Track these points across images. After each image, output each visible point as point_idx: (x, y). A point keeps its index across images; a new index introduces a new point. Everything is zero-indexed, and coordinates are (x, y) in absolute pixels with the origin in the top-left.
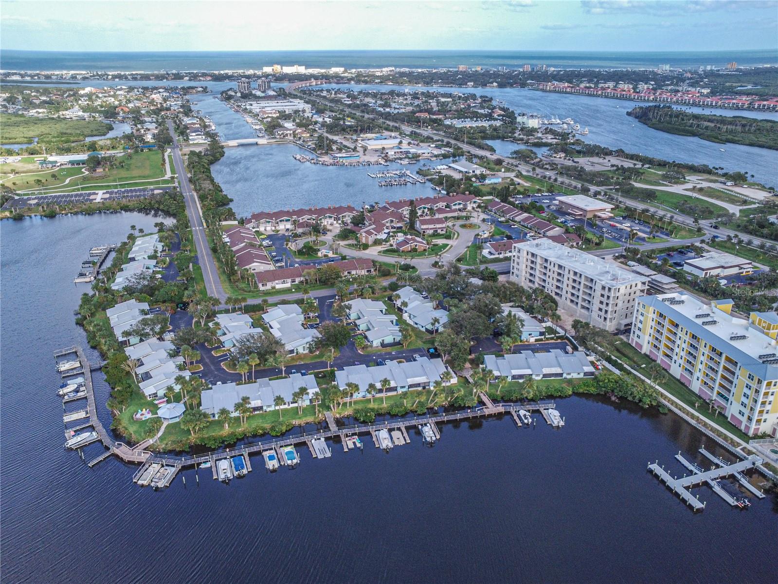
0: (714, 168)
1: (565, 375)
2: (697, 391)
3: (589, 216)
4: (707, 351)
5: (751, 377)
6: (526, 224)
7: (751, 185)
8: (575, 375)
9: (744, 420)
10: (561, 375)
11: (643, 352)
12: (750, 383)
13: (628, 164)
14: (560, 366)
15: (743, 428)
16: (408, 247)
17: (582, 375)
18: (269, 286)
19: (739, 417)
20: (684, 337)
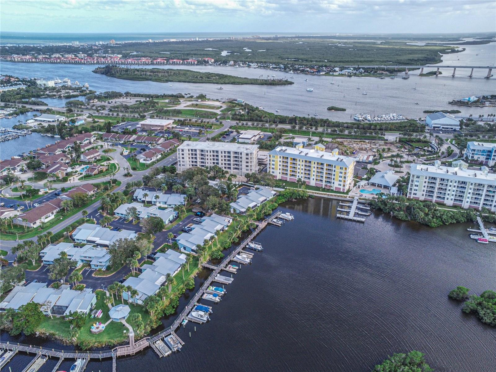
0: (185, 94)
1: (267, 199)
2: (314, 185)
3: (165, 128)
4: (316, 166)
5: (341, 168)
6: (140, 141)
7: (209, 100)
8: (271, 198)
9: (342, 187)
10: (266, 200)
11: (278, 179)
12: (341, 171)
13: (143, 100)
14: (264, 196)
15: (341, 190)
16: (96, 171)
17: (272, 197)
18: (38, 223)
19: (339, 187)
20: (301, 163)
